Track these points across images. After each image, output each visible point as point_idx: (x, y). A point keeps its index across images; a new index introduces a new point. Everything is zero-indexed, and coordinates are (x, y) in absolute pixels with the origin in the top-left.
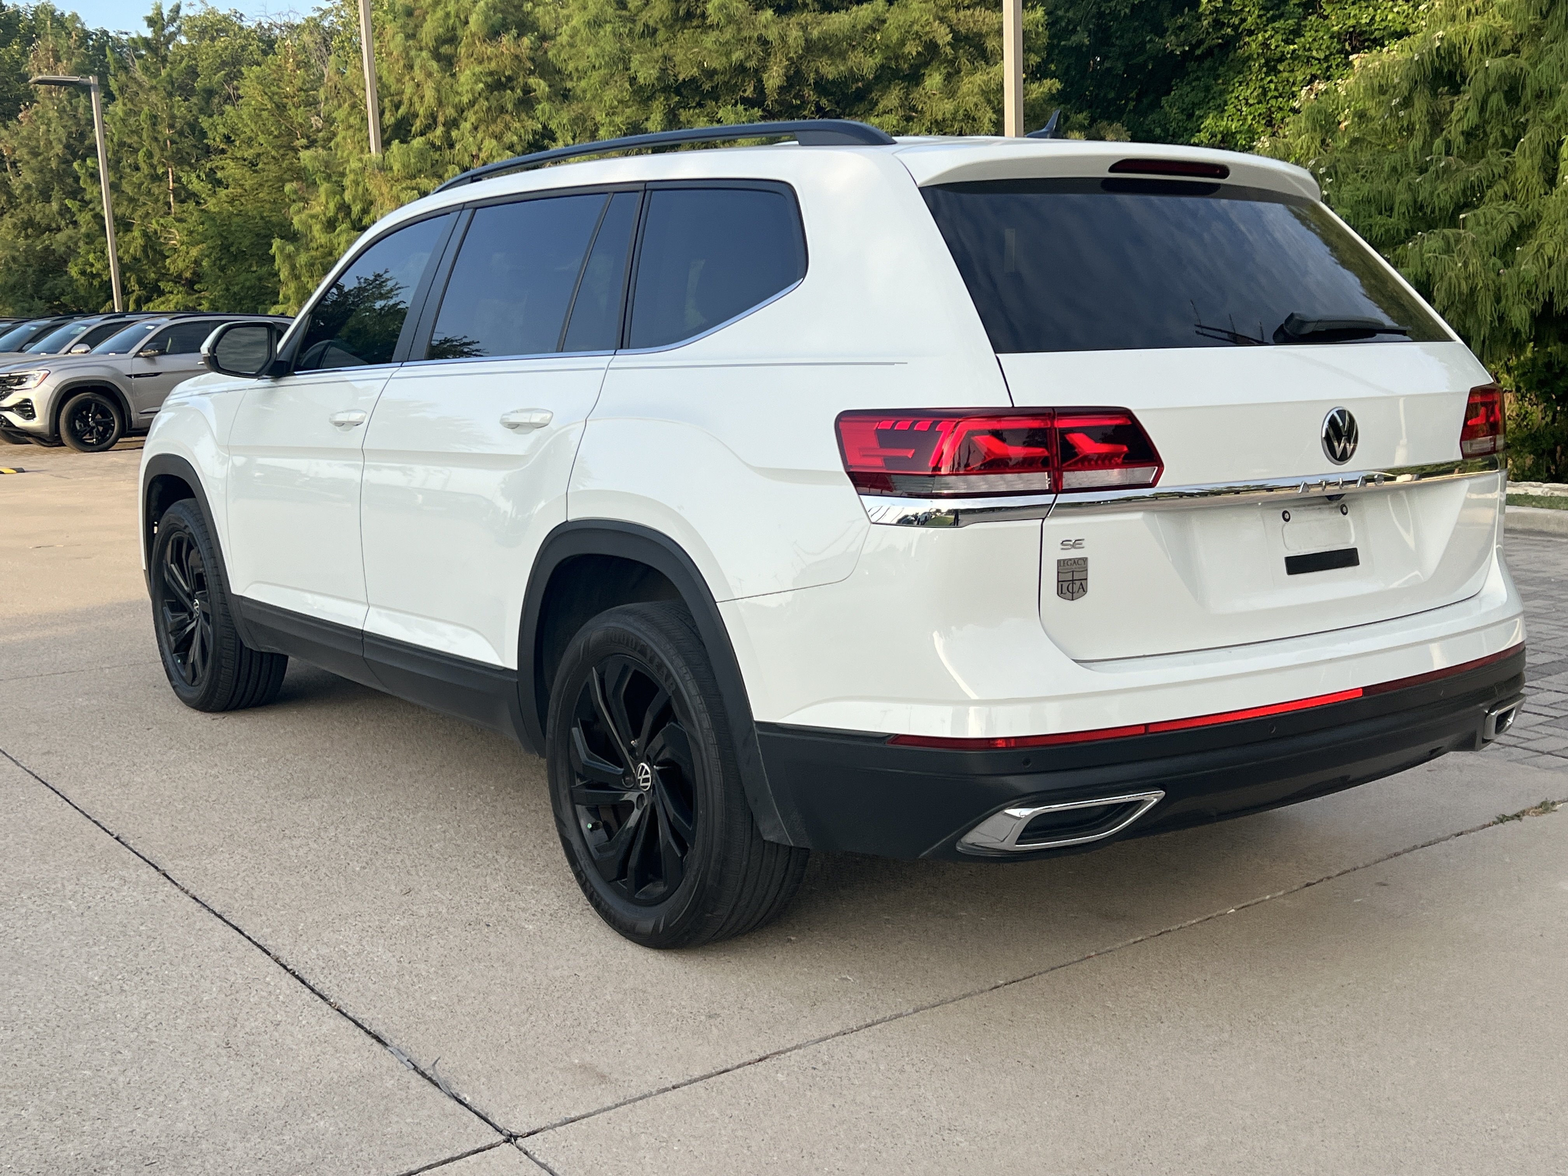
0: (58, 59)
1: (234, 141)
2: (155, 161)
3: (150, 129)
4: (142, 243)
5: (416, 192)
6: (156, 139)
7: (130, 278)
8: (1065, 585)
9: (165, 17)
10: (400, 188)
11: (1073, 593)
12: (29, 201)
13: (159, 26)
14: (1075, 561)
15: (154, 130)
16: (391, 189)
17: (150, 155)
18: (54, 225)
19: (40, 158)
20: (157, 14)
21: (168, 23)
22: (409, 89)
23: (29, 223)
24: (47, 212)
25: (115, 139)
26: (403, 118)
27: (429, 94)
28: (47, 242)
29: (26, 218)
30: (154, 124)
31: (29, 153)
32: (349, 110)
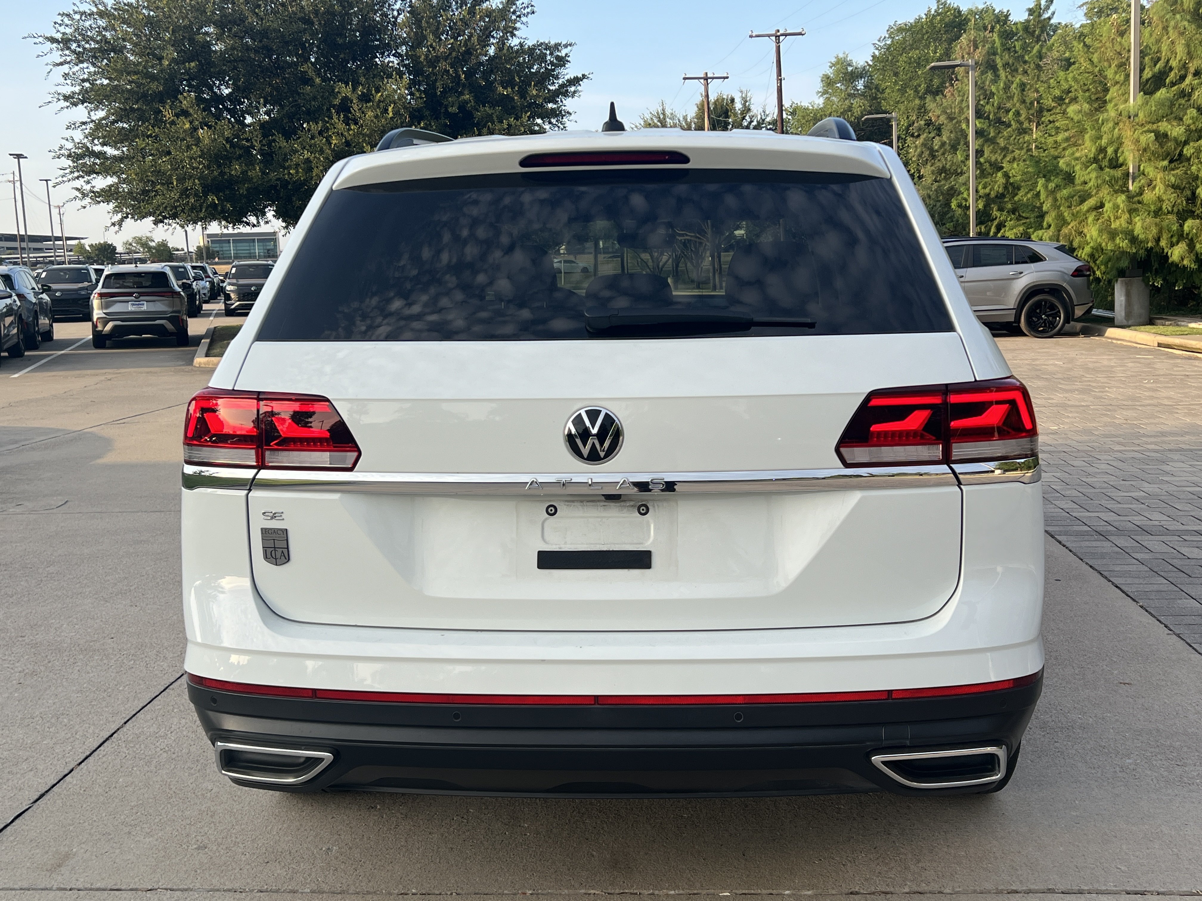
0: (976, 47)
1: (1064, 99)
2: (1022, 118)
3: (1020, 94)
4: (1004, 182)
5: (1153, 134)
6: (1024, 102)
7: (993, 208)
8: (269, 550)
9: (1042, 7)
10: (1141, 131)
11: (276, 559)
12: (943, 154)
13: (1036, 14)
14: (275, 531)
15: (1022, 94)
16: (1134, 133)
17: (1018, 114)
18: (959, 171)
19: (954, 121)
20: (1036, 5)
21: (1044, 11)
22: (1164, 48)
23: (943, 170)
24: (955, 161)
25: (995, 105)
26: (1160, 72)
27: (1180, 49)
28: (953, 183)
29: (941, 166)
30: (1023, 90)
31: (947, 118)
32: (1116, 69)
